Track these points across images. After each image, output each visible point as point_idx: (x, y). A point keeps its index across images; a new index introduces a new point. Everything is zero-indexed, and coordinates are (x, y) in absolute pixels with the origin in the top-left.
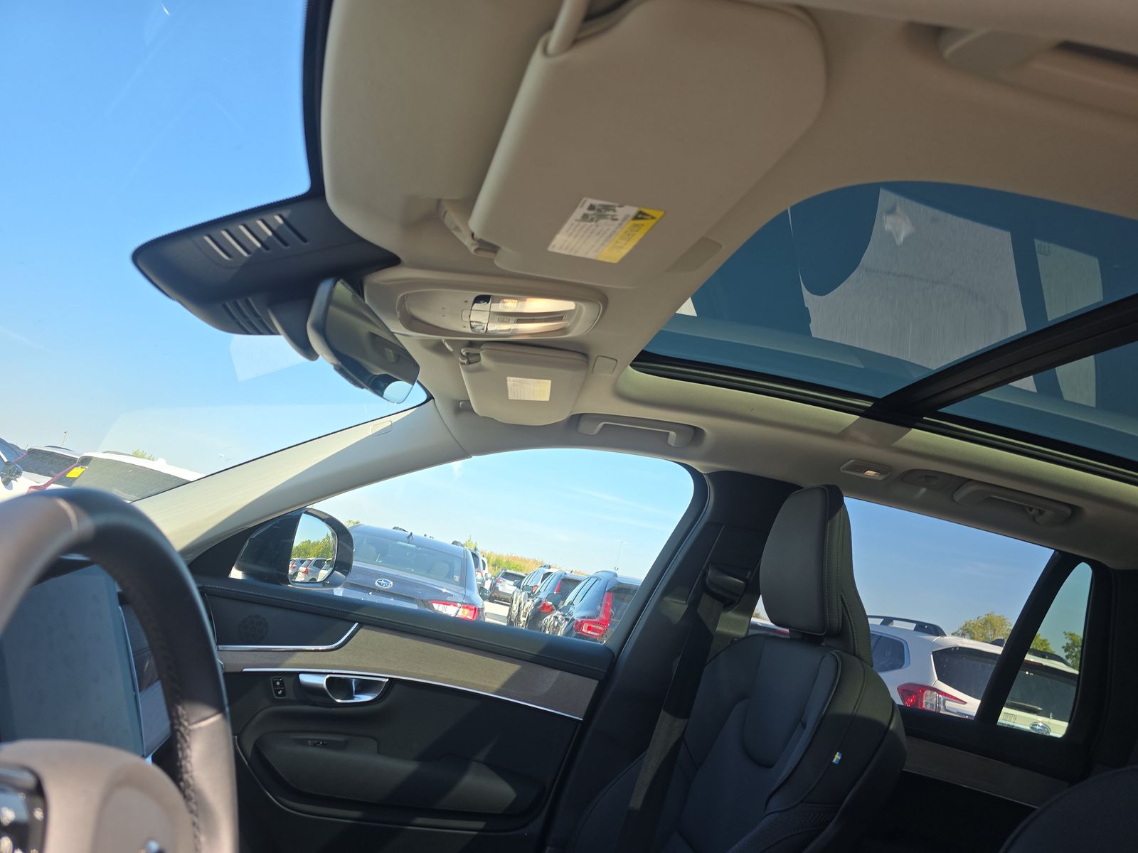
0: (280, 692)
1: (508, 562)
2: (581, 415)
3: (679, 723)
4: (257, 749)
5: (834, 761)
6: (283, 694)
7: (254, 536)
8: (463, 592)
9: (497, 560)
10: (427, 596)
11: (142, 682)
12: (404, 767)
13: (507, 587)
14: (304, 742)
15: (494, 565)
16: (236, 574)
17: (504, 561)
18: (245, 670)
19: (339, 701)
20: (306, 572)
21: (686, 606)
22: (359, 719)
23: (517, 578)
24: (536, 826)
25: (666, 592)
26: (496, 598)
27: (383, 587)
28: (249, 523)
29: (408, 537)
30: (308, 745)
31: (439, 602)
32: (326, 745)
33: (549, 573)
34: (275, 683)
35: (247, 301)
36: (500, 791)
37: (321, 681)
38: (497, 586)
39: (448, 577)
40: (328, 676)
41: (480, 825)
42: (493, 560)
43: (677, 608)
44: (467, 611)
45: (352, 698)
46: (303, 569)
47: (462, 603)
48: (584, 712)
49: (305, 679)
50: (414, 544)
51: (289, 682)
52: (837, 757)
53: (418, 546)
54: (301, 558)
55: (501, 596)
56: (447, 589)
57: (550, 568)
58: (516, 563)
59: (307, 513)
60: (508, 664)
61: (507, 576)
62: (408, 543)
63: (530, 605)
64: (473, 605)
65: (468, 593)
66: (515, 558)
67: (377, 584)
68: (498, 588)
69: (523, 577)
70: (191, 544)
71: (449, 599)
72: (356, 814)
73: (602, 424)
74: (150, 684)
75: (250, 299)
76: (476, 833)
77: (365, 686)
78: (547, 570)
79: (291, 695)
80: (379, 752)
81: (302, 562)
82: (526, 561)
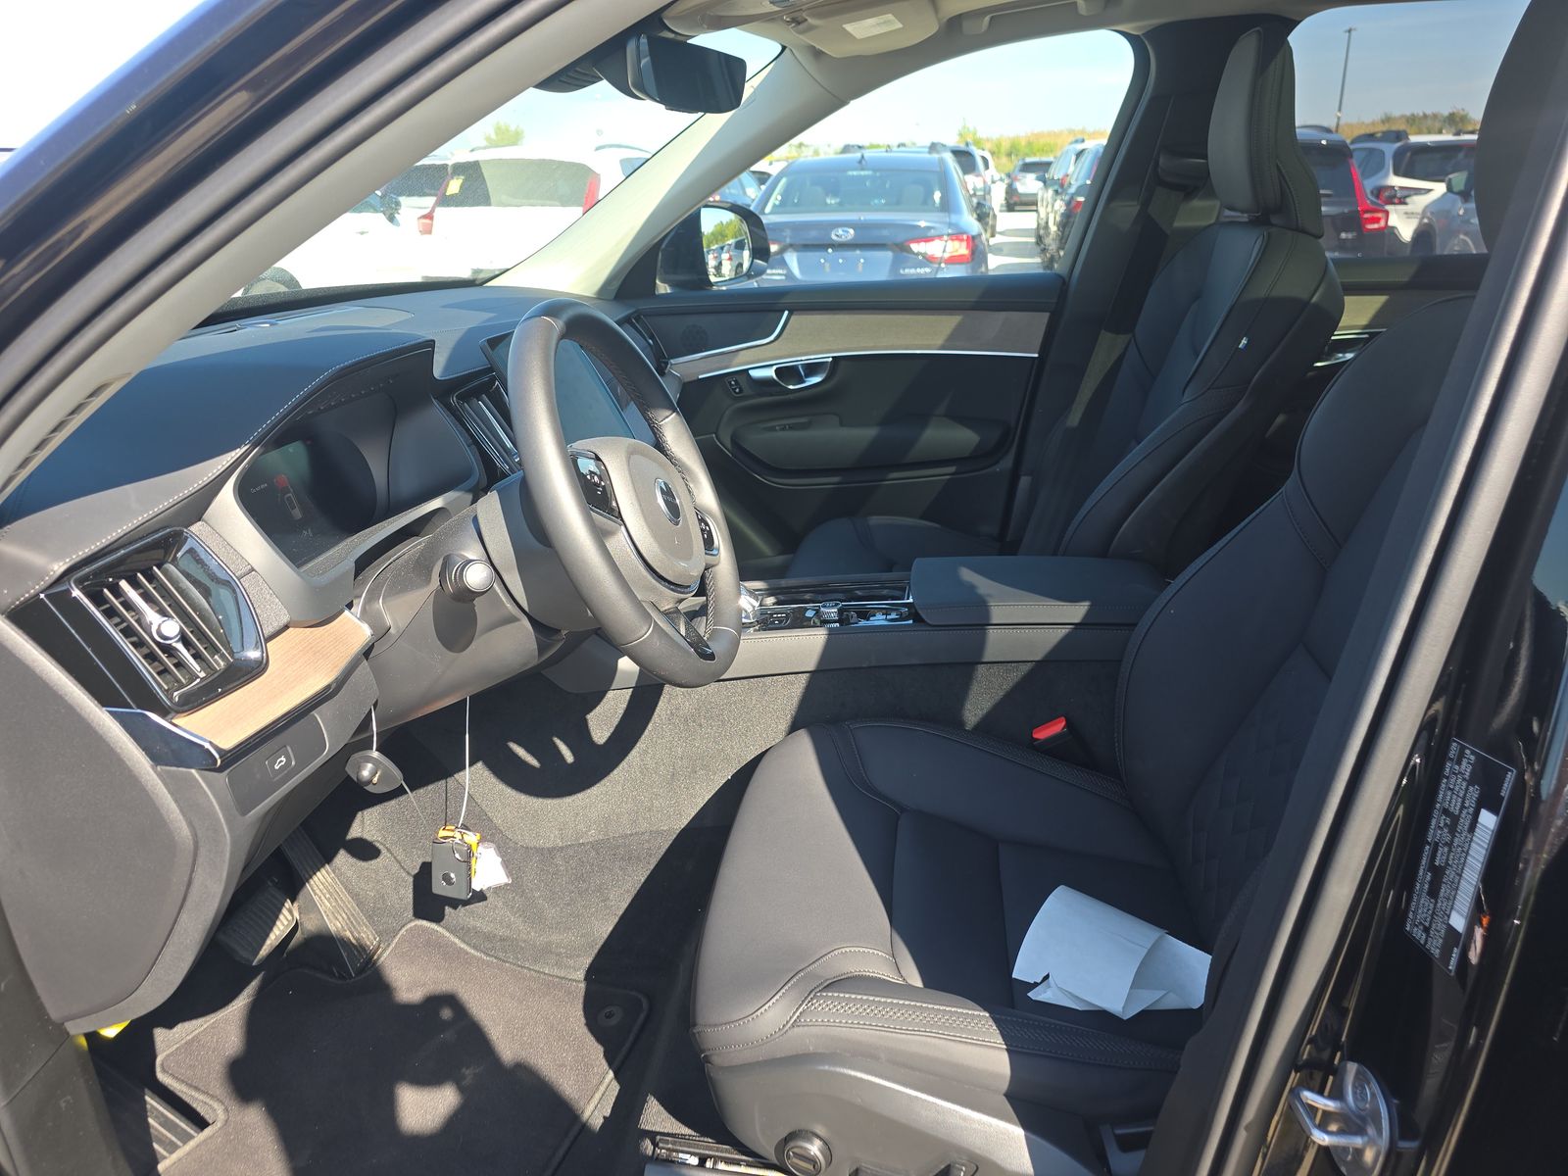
0: (737, 390)
1: (1029, 144)
2: (960, 15)
3: (1122, 340)
4: (734, 441)
5: (1240, 346)
6: (741, 391)
7: (663, 246)
8: (948, 220)
9: (1011, 147)
10: (901, 237)
11: (621, 405)
12: (865, 434)
13: (1029, 184)
14: (773, 429)
15: (1009, 155)
16: (663, 288)
17: (1023, 143)
18: (700, 377)
19: (791, 387)
20: (730, 259)
21: (1138, 207)
22: (812, 400)
23: (1040, 168)
24: (1007, 463)
25: (1111, 198)
26: (1016, 204)
27: (843, 239)
28: (654, 238)
29: (860, 162)
30: (776, 430)
31: (918, 240)
32: (792, 427)
33: (1082, 151)
34: (730, 383)
35: (577, 71)
36: (964, 437)
37: (770, 373)
38: (1014, 187)
39: (926, 203)
40: (775, 367)
41: (952, 469)
42: (1006, 146)
43: (1128, 211)
44: (956, 244)
45: (803, 382)
46: (725, 256)
47: (949, 235)
48: (1038, 348)
49: (754, 374)
50: (868, 170)
51: (742, 380)
52: (1244, 341)
53: (875, 170)
54: (721, 245)
55: (1024, 199)
56: (926, 221)
57: (1083, 141)
58: (1042, 141)
59: (706, 206)
60: (949, 317)
61: (1027, 168)
62: (863, 169)
63: (1060, 206)
64: (965, 233)
65: (954, 218)
66: (1039, 136)
67: (834, 237)
68: (1016, 190)
69: (1048, 164)
70: (611, 273)
71: (932, 233)
72: (836, 479)
73: (987, 18)
74: (627, 404)
75: (578, 69)
76: (948, 477)
77: (812, 369)
78: (1080, 147)
79: (747, 391)
80: (842, 424)
81: (722, 248)
82: (1057, 135)
